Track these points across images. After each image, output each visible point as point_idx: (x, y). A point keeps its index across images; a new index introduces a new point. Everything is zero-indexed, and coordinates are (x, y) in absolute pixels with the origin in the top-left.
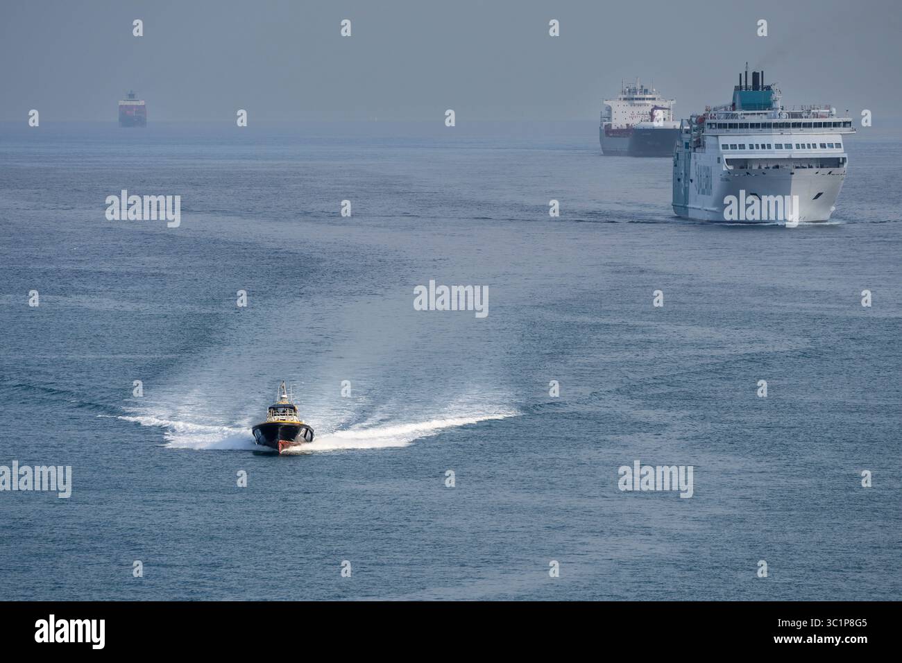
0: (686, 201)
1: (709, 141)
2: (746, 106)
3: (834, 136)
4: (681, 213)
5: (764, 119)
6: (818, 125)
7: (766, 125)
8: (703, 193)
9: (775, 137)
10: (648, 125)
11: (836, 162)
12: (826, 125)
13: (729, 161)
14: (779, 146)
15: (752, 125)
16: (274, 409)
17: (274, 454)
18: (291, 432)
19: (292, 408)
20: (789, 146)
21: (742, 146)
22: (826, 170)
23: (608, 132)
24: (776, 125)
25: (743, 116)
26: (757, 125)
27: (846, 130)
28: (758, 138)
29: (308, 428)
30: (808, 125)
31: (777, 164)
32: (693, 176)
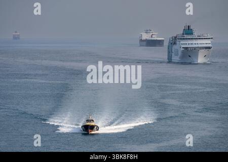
0: (171, 57)
1: (178, 43)
2: (186, 34)
3: (209, 41)
4: (170, 61)
5: (192, 37)
6: (205, 39)
7: (192, 39)
8: (176, 55)
9: (194, 42)
10: (151, 39)
11: (209, 48)
12: (207, 38)
13: (183, 48)
14: (195, 44)
15: (189, 39)
16: (88, 121)
17: (88, 134)
18: (92, 127)
19: (93, 121)
20: (198, 44)
21: (186, 44)
22: (207, 50)
23: (141, 40)
24: (195, 39)
25: (186, 37)
26: (190, 39)
27: (212, 40)
28: (190, 42)
29: (97, 126)
30: (203, 39)
31: (195, 48)
32: (173, 51)
